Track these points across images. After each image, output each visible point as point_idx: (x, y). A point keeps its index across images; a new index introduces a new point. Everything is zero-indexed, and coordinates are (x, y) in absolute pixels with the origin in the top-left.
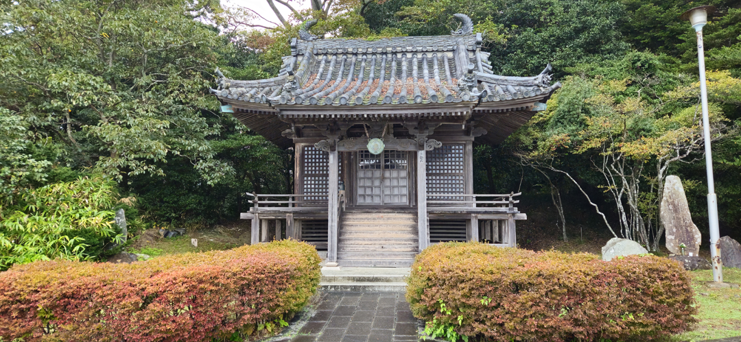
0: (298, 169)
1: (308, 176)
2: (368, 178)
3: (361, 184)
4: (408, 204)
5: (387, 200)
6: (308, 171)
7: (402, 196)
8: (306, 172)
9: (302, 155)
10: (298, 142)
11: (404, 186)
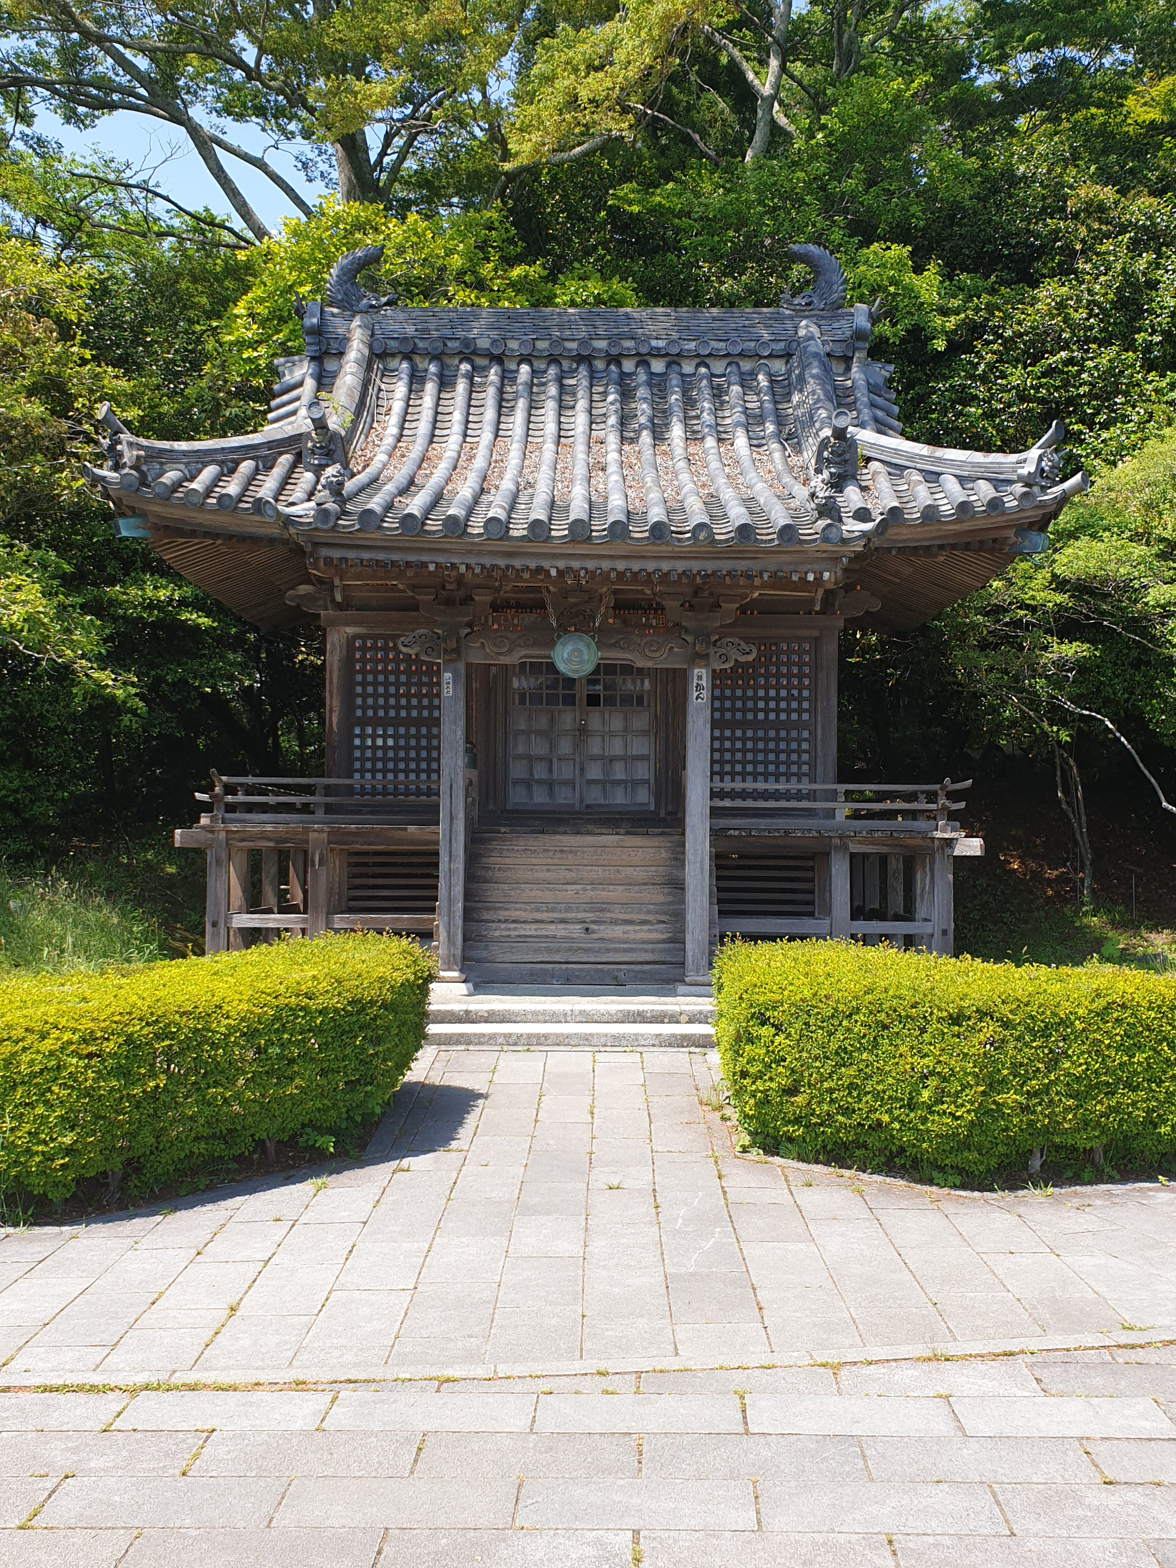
0: (336, 703)
1: (363, 722)
2: (539, 733)
3: (521, 750)
4: (652, 808)
5: (595, 796)
6: (364, 708)
7: (636, 783)
8: (359, 713)
9: (348, 662)
10: (334, 623)
11: (642, 758)
